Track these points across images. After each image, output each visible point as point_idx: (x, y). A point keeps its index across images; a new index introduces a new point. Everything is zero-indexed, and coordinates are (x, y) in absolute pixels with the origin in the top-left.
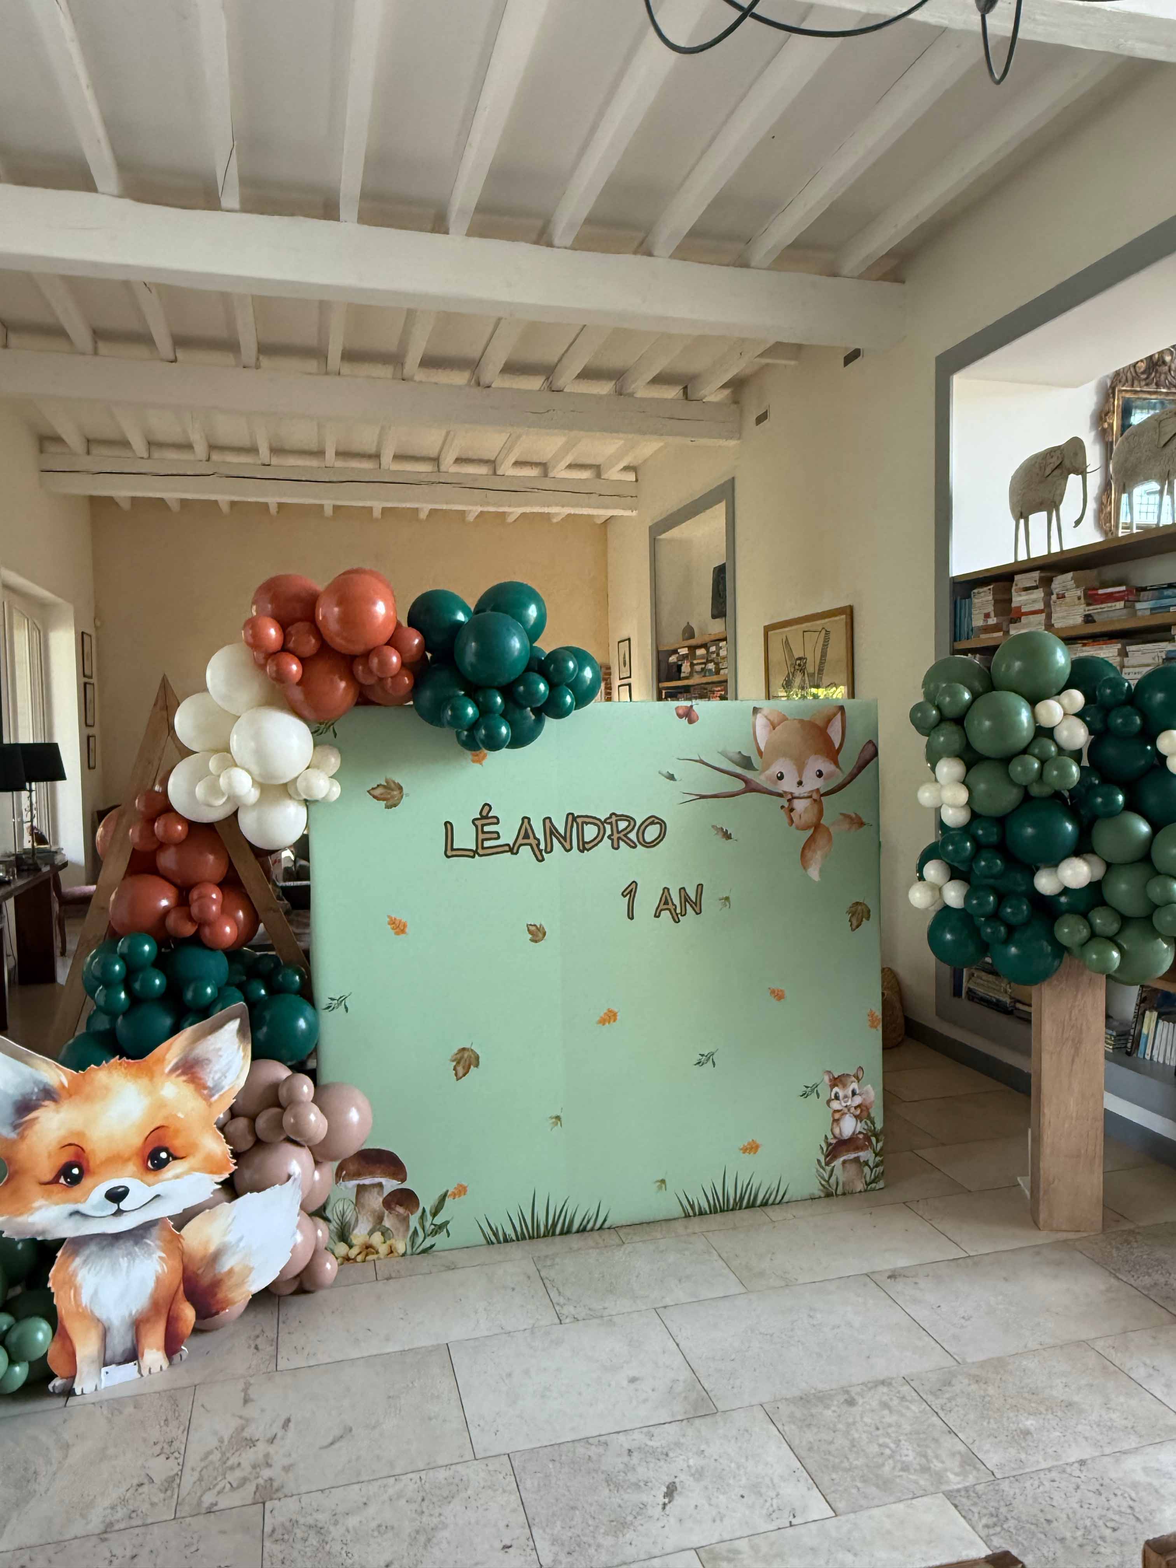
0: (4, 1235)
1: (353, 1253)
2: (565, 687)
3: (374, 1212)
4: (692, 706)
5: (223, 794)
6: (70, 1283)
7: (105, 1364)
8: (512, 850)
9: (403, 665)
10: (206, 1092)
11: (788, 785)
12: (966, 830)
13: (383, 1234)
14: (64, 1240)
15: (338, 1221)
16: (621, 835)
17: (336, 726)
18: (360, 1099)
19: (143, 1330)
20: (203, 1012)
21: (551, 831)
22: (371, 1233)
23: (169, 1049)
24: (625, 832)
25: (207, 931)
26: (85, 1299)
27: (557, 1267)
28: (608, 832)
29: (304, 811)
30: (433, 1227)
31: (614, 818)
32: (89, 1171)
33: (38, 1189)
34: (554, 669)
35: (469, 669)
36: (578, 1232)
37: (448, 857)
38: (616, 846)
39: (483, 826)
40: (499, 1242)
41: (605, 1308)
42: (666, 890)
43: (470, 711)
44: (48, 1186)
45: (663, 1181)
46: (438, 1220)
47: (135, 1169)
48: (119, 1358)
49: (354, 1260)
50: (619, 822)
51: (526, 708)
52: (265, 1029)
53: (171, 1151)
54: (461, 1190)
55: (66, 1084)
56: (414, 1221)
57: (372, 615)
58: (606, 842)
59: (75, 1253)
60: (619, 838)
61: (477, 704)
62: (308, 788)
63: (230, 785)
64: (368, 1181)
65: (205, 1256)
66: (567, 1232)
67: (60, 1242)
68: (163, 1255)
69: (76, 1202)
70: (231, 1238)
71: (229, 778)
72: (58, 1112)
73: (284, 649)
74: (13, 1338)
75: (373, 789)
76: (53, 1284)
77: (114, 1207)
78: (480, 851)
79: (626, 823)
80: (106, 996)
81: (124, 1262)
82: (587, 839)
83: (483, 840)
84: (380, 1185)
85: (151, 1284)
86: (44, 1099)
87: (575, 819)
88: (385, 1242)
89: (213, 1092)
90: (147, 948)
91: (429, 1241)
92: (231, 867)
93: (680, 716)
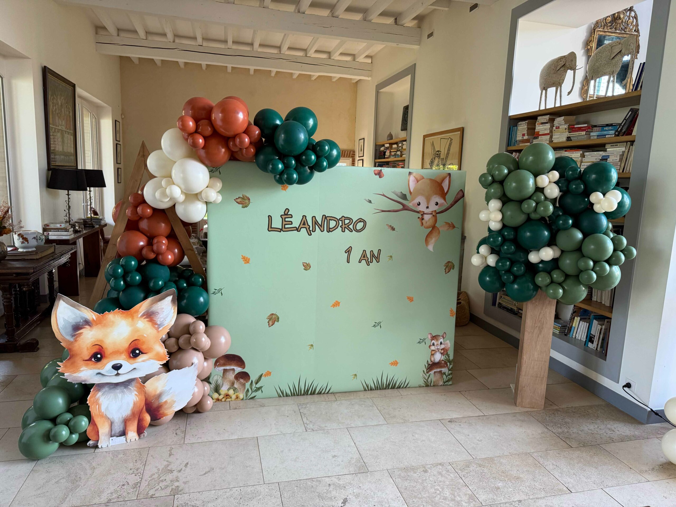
1: (221, 397)
2: (324, 158)
3: (230, 381)
4: (381, 170)
5: (168, 197)
6: (97, 402)
7: (111, 437)
8: (298, 230)
9: (251, 143)
10: (156, 326)
11: (422, 208)
12: (500, 232)
13: (234, 390)
14: (94, 384)
15: (214, 384)
16: (346, 226)
17: (220, 169)
18: (226, 333)
19: (128, 424)
20: (158, 292)
21: (315, 222)
22: (229, 389)
23: (140, 307)
24: (348, 225)
25: (160, 257)
26: (103, 409)
27: (307, 408)
28: (340, 224)
29: (204, 207)
30: (255, 388)
31: (343, 218)
32: (105, 357)
33: (82, 362)
34: (319, 149)
35: (281, 147)
36: (318, 394)
37: (269, 231)
38: (343, 230)
39: (285, 218)
40: (284, 396)
41: (326, 426)
42: (364, 251)
43: (280, 166)
44: (86, 362)
45: (356, 375)
46: (258, 386)
47: (125, 357)
48: (118, 435)
49: (221, 400)
50: (345, 220)
51: (305, 166)
52: (185, 301)
53: (141, 350)
54: (269, 374)
55: (95, 319)
56: (248, 385)
57: (237, 119)
58: (340, 228)
59: (99, 390)
60: (345, 227)
61: (284, 163)
62: (207, 197)
63: (171, 193)
64: (228, 368)
65: (155, 395)
66: (313, 393)
67: (93, 385)
68: (137, 394)
69: (99, 369)
70: (167, 388)
71: (171, 190)
72: (91, 331)
73: (196, 132)
74: (72, 423)
75: (237, 199)
76: (89, 402)
77: (116, 372)
78: (284, 229)
79: (348, 221)
80: (115, 283)
81: (120, 396)
82: (331, 227)
83: (285, 225)
84: (233, 370)
85: (131, 406)
86: (86, 325)
87: (326, 218)
88: (234, 394)
89: (160, 326)
90: (133, 263)
91: (254, 394)
92: (172, 230)
93: (376, 174)
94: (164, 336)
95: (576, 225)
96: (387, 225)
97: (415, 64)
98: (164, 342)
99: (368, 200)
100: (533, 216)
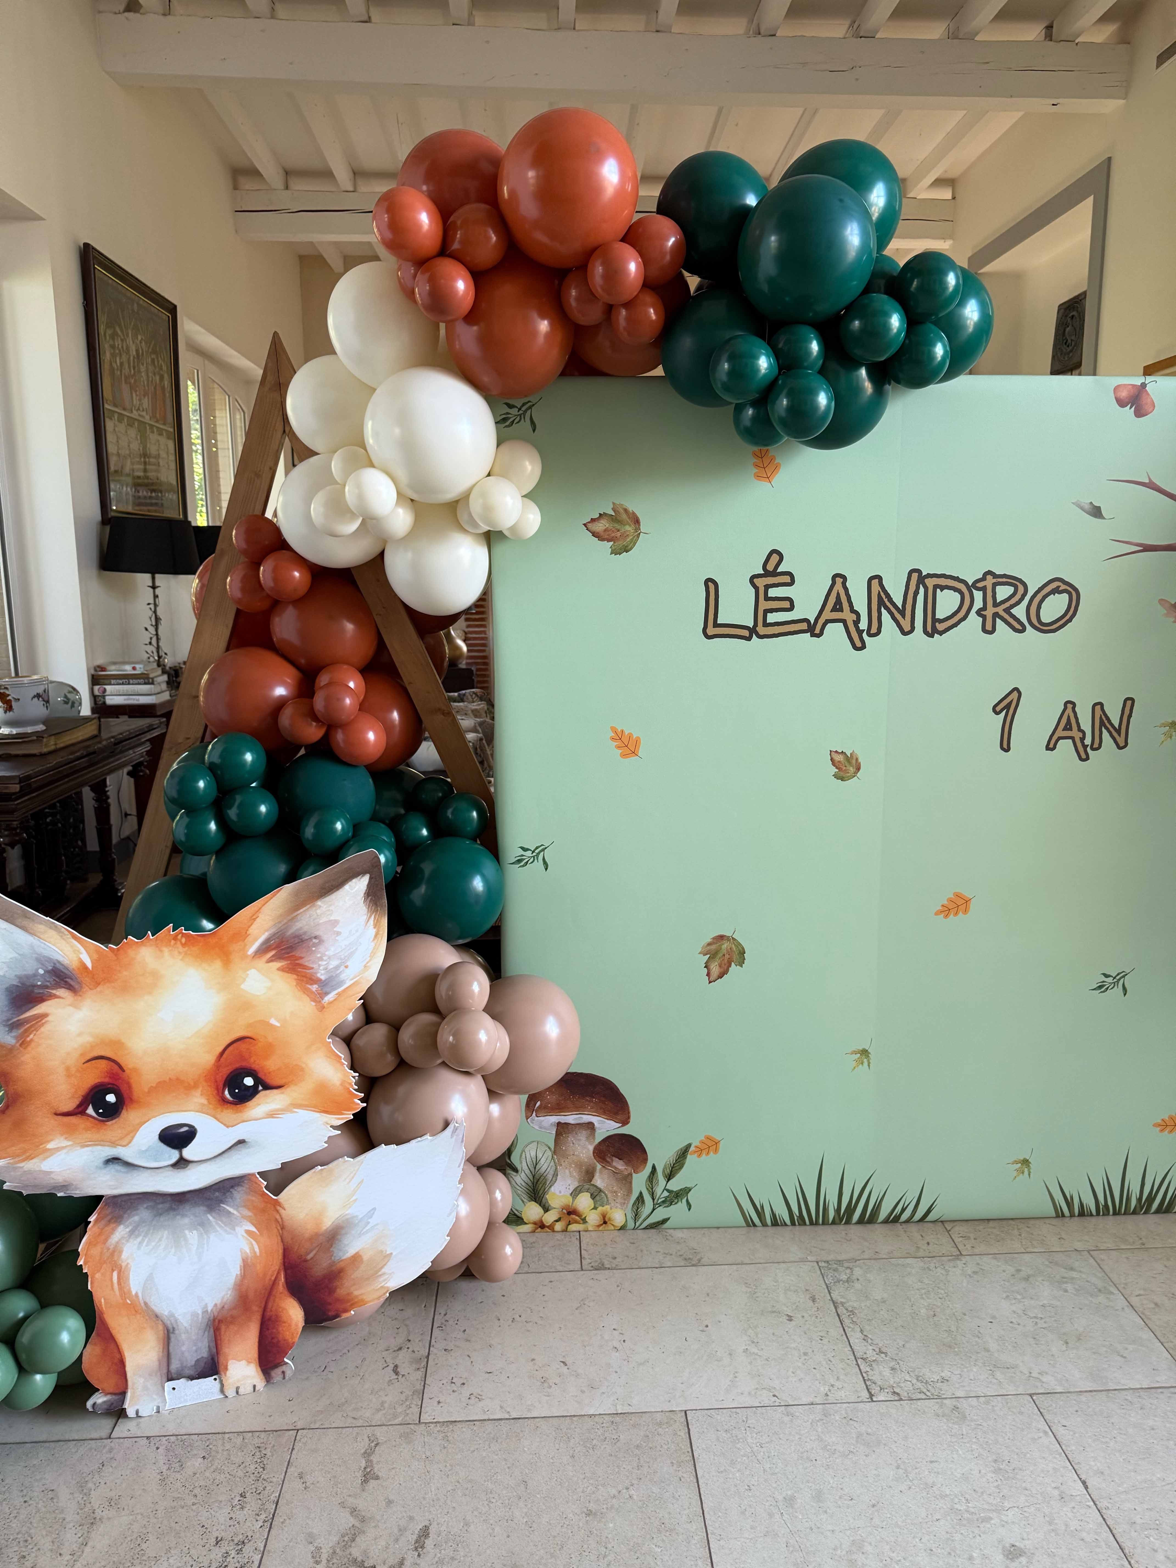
0: (5, 1187)
1: (550, 1218)
2: (933, 327)
3: (579, 1165)
4: (1144, 385)
5: (353, 515)
6: (113, 1261)
7: (170, 1379)
8: (813, 629)
9: (648, 285)
10: (314, 988)
13: (593, 1197)
14: (98, 1199)
15: (527, 1172)
16: (1000, 610)
17: (536, 413)
18: (562, 1004)
19: (226, 1334)
20: (331, 856)
22: (575, 1193)
23: (253, 919)
24: (1007, 605)
25: (340, 736)
26: (135, 1285)
27: (857, 1286)
28: (978, 604)
29: (482, 553)
30: (666, 1194)
31: (990, 580)
32: (131, 1100)
33: (54, 1121)
34: (918, 288)
35: (765, 288)
36: (886, 1221)
37: (708, 637)
38: (989, 627)
39: (767, 587)
40: (764, 1224)
42: (1070, 704)
43: (764, 363)
44: (66, 1119)
45: (1026, 1162)
46: (675, 1184)
47: (204, 1101)
48: (191, 1372)
49: (551, 1227)
50: (998, 588)
51: (858, 365)
52: (423, 889)
53: (261, 1075)
54: (711, 1145)
55: (89, 965)
56: (639, 1181)
57: (594, 185)
58: (974, 620)
59: (117, 1219)
60: (996, 615)
61: (777, 354)
62: (488, 509)
63: (361, 497)
64: (571, 1118)
65: (317, 1235)
66: (869, 1219)
67: (96, 1200)
68: (253, 1229)
69: (114, 1144)
70: (356, 1211)
71: (359, 486)
72: (77, 1007)
73: (444, 251)
74: (24, 1338)
75: (593, 520)
76: (85, 1263)
77: (174, 1155)
78: (761, 630)
79: (1010, 590)
80: (188, 826)
81: (192, 1236)
82: (940, 615)
83: (766, 612)
84: (590, 1126)
85: (235, 1270)
86: (57, 986)
87: (922, 579)
88: (595, 1208)
89: (326, 989)
90: (248, 757)
91: (661, 1213)
92: (381, 646)
93: (1121, 403)
94: (350, 1017)
96: (1162, 601)
97: (1110, 159)
98: (348, 1041)
99: (1087, 507)
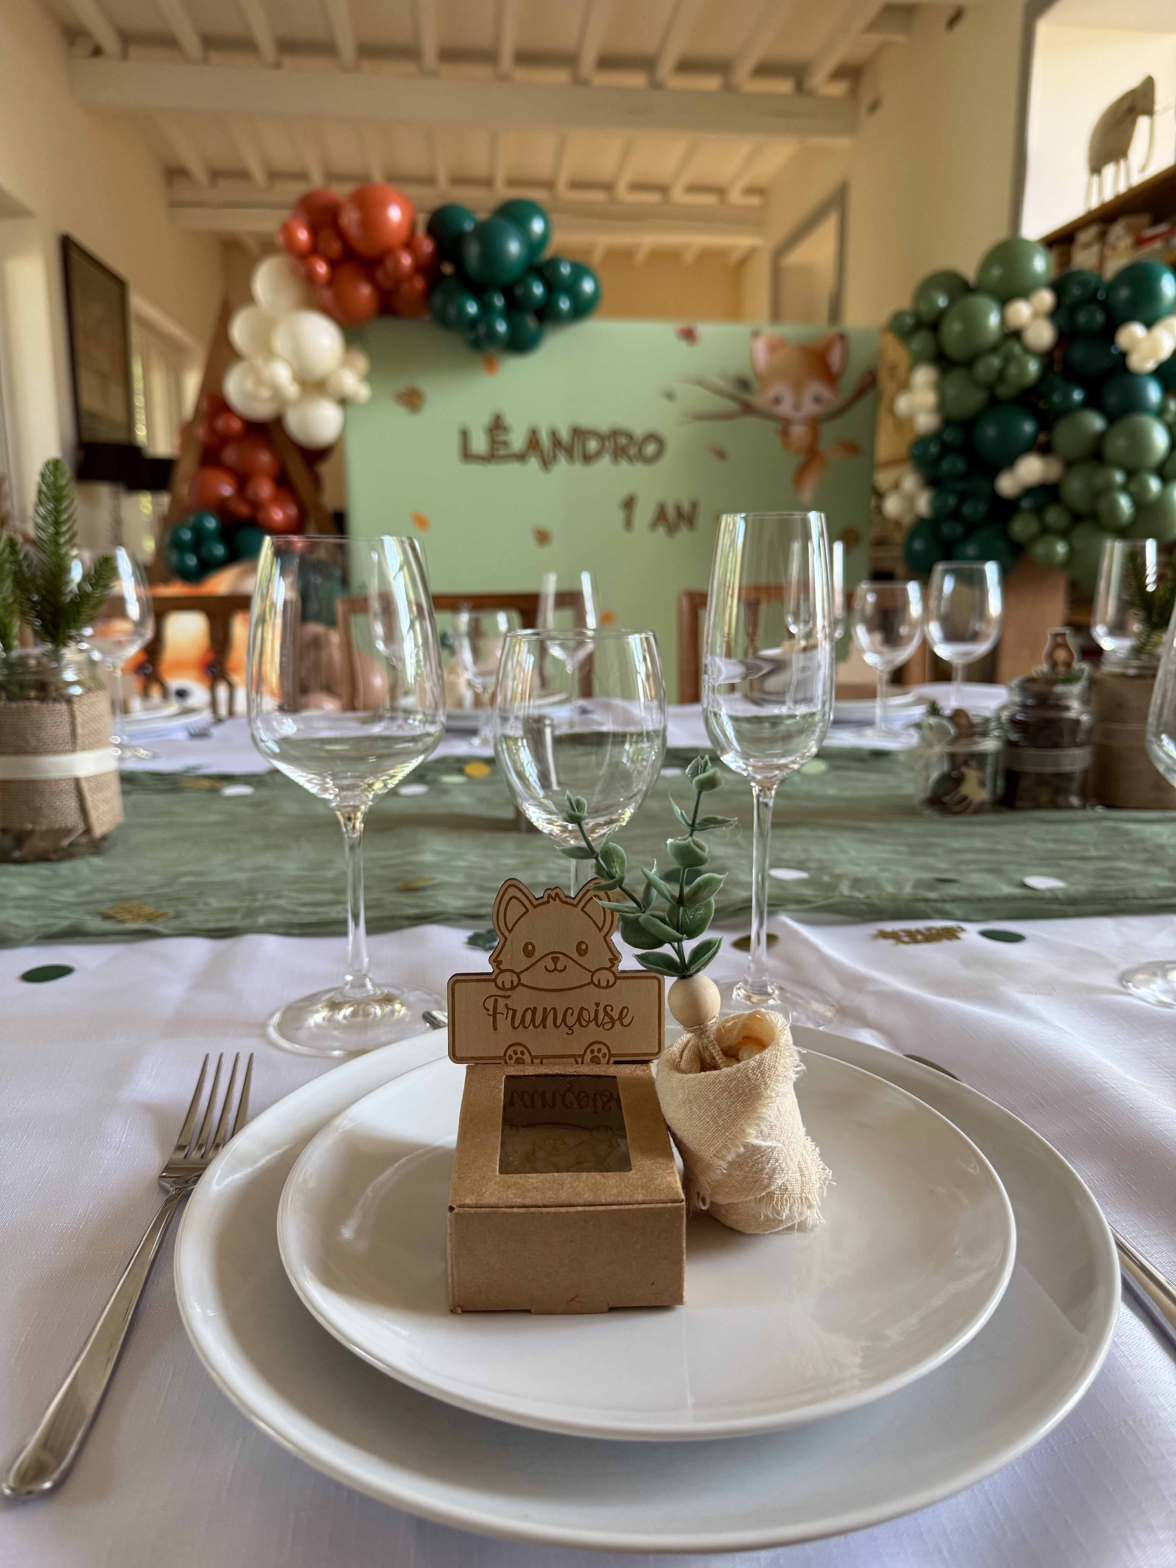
2: (559, 292)
4: (691, 328)
5: (267, 387)
8: (521, 457)
9: (415, 269)
11: (786, 408)
16: (620, 451)
21: (556, 442)
24: (625, 448)
25: (260, 513)
28: (609, 447)
29: (338, 411)
31: (614, 434)
34: (550, 273)
35: (473, 270)
37: (465, 462)
38: (616, 460)
39: (496, 435)
42: (662, 505)
43: (473, 308)
51: (525, 311)
57: (386, 219)
58: (607, 456)
61: (480, 305)
62: (340, 385)
63: (272, 376)
71: (271, 370)
73: (314, 251)
75: (398, 394)
78: (493, 459)
79: (626, 440)
82: (589, 453)
83: (496, 449)
87: (577, 432)
90: (211, 523)
93: (680, 336)
95: (1093, 402)
96: (709, 447)
99: (665, 394)
100: (1003, 391)
